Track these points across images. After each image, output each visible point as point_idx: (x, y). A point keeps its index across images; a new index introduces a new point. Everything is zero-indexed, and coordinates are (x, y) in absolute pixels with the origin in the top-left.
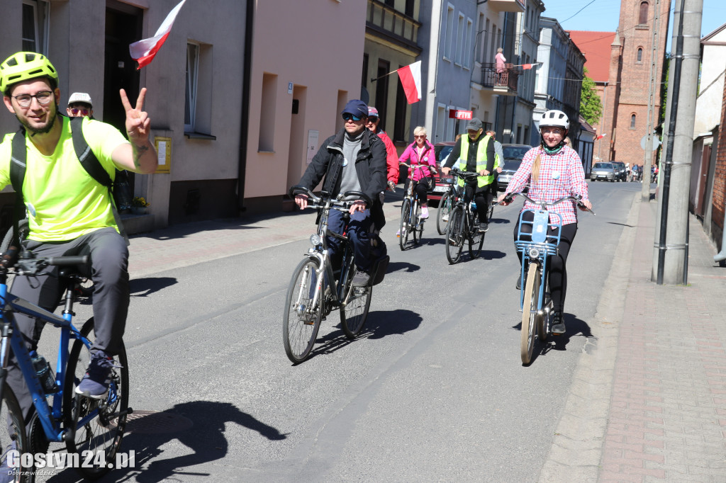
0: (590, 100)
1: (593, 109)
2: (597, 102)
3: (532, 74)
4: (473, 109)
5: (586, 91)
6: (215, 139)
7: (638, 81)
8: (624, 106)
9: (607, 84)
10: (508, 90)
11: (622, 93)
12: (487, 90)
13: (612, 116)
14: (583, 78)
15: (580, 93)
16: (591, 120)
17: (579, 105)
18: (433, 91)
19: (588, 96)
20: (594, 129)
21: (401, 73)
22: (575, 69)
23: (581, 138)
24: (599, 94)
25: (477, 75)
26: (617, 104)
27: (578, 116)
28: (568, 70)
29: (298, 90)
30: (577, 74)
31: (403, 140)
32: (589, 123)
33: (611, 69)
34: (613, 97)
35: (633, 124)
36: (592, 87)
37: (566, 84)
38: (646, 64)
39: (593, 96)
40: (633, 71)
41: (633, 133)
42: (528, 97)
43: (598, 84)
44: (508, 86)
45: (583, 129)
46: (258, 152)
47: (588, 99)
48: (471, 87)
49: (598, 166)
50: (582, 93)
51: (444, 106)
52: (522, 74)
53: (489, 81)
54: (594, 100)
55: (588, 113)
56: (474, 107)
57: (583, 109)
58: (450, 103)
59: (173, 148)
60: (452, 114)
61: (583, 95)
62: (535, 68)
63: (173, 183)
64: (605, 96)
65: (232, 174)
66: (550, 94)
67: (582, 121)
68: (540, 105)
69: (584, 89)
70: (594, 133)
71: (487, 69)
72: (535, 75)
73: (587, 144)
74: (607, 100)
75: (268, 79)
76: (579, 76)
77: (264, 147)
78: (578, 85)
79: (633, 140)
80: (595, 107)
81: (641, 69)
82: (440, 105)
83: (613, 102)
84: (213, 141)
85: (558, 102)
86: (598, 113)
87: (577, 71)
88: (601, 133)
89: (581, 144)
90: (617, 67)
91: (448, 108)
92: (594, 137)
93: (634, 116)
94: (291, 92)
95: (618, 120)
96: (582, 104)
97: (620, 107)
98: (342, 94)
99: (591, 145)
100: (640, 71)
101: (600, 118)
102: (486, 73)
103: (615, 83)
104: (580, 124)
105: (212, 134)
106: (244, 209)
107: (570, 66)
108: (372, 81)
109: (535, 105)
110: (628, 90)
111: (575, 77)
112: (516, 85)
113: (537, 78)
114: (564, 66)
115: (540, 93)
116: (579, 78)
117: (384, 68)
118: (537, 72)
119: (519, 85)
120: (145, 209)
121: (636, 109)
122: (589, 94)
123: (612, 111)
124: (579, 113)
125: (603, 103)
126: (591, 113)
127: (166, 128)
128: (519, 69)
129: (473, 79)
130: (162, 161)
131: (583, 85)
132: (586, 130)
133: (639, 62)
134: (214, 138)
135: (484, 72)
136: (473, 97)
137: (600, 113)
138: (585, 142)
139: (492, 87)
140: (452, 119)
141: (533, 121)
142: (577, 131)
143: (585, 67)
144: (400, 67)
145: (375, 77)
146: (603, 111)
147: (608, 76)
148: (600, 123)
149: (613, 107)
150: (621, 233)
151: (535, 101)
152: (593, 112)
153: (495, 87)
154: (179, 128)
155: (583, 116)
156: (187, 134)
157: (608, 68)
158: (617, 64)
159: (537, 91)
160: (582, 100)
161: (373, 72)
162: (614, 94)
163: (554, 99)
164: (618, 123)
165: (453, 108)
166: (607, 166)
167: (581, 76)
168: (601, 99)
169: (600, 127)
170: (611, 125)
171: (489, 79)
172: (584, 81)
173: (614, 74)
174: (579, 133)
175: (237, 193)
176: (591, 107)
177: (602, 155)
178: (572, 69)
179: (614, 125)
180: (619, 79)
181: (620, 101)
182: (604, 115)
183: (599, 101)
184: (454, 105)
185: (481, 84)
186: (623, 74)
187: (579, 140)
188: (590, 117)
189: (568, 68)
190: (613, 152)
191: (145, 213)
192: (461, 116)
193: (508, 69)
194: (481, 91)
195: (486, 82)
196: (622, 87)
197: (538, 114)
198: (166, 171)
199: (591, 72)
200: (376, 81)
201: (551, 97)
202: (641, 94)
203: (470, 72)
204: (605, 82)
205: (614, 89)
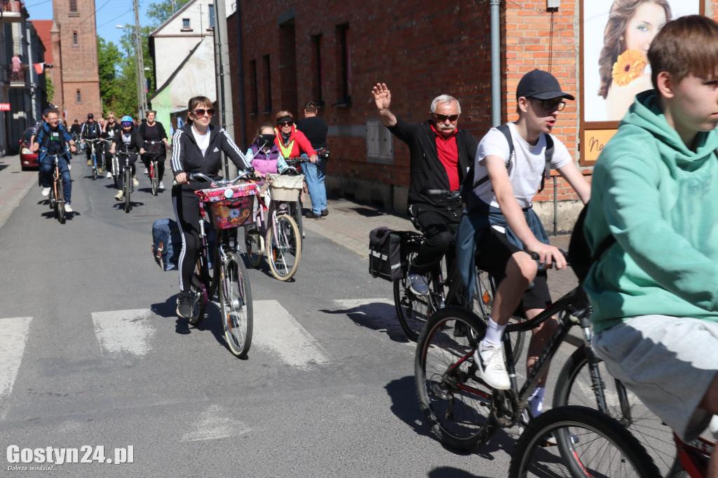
7: (78, 61)
8: (69, 84)
9: (52, 66)
11: (64, 72)
13: (61, 94)
33: (53, 53)
34: (59, 78)
35: (79, 99)
38: (82, 47)
40: (71, 53)
41: (80, 107)
74: (54, 80)
79: (81, 113)
81: (78, 51)
83: (60, 81)
90: (57, 51)
93: (78, 92)
95: (65, 96)
97: (65, 85)
100: (78, 53)
103: (58, 65)
110: (70, 70)
121: (79, 86)
123: (60, 89)
133: (76, 45)
137: (53, 92)
147: (51, 59)
149: (60, 86)
157: (50, 52)
158: (58, 48)
162: (59, 74)
164: (65, 99)
170: (61, 102)
173: (56, 57)
179: (63, 103)
180: (61, 61)
181: (64, 80)
186: (64, 57)
196: (63, 67)
202: (82, 72)
204: (50, 65)
205: (59, 70)
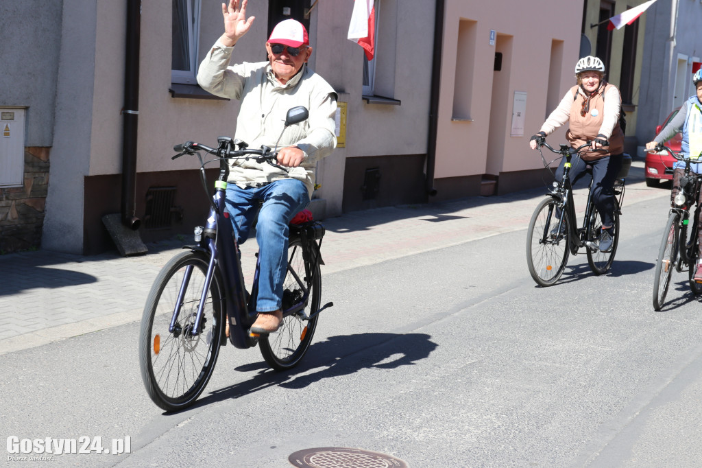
6: (400, 105)
29: (502, 40)
31: (631, 103)
46: (452, 120)
51: (685, 57)
58: (694, 54)
59: (348, 115)
63: (347, 159)
65: (420, 149)
75: (465, 26)
77: (459, 114)
82: (681, 56)
84: (397, 107)
91: (691, 61)
94: (493, 43)
98: (556, 44)
105: (396, 98)
106: (434, 193)
108: (593, 26)
117: (607, 11)
127: (341, 91)
134: (399, 102)
145: (596, 21)
154: (356, 90)
156: (366, 98)
161: (593, 16)
165: (697, 60)
175: (425, 172)
184: (698, 57)
191: (315, 197)
200: (597, 27)
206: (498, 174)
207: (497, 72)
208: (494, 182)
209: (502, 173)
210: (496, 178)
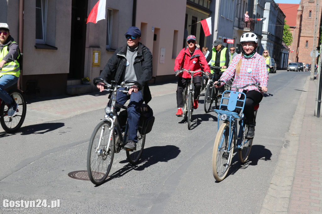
0: (287, 35)
1: (288, 39)
2: (290, 35)
3: (261, 23)
4: (234, 39)
5: (286, 31)
7: (309, 26)
8: (303, 37)
9: (295, 28)
10: (250, 30)
11: (302, 31)
12: (241, 30)
13: (297, 42)
14: (284, 25)
15: (283, 32)
16: (287, 44)
17: (282, 37)
18: (216, 31)
19: (286, 33)
20: (289, 48)
21: (202, 22)
22: (281, 20)
23: (283, 52)
24: (291, 32)
25: (236, 23)
26: (299, 36)
27: (282, 42)
28: (278, 21)
29: (156, 30)
30: (281, 23)
32: (286, 45)
33: (297, 21)
34: (298, 33)
35: (307, 45)
36: (288, 29)
37: (276, 27)
38: (313, 18)
39: (289, 33)
40: (307, 21)
41: (307, 49)
42: (259, 33)
43: (291, 27)
44: (250, 28)
45: (283, 48)
47: (286, 34)
48: (233, 29)
49: (290, 64)
50: (284, 31)
51: (221, 37)
52: (256, 23)
53: (242, 26)
54: (289, 34)
55: (286, 40)
56: (235, 37)
57: (284, 38)
58: (224, 36)
59: (101, 56)
60: (225, 41)
61: (284, 32)
62: (263, 20)
64: (294, 33)
66: (269, 32)
67: (284, 44)
68: (265, 37)
69: (284, 30)
70: (289, 50)
71: (241, 21)
72: (262, 23)
73: (285, 55)
74: (295, 34)
75: (143, 25)
76: (282, 24)
78: (282, 28)
79: (307, 52)
80: (289, 38)
81: (311, 20)
82: (219, 37)
83: (298, 35)
85: (273, 35)
86: (291, 40)
87: (281, 21)
88: (292, 50)
89: (283, 55)
90: (299, 20)
91: (223, 38)
92: (289, 51)
93: (307, 42)
94: (153, 31)
95: (300, 44)
96: (284, 37)
97: (301, 38)
98: (176, 32)
99: (287, 55)
100: (310, 22)
101: (292, 43)
102: (240, 22)
103: (299, 27)
104: (283, 45)
107: (278, 19)
108: (189, 26)
109: (262, 37)
110: (304, 30)
111: (281, 24)
112: (254, 28)
113: (263, 25)
114: (275, 19)
115: (265, 31)
116: (282, 25)
117: (194, 20)
118: (263, 22)
119: (255, 28)
120: (89, 83)
121: (308, 39)
122: (287, 32)
123: (297, 39)
124: (282, 41)
125: (293, 36)
126: (287, 40)
127: (98, 47)
128: (255, 21)
129: (234, 25)
130: (96, 61)
131: (284, 28)
132: (285, 48)
133: (310, 18)
135: (239, 22)
136: (234, 33)
137: (292, 40)
138: (285, 54)
139: (243, 29)
140: (225, 43)
141: (261, 44)
142: (281, 49)
143: (285, 20)
144: (202, 20)
145: (191, 25)
146: (293, 40)
147: (295, 24)
148: (291, 45)
150: (301, 94)
151: (262, 35)
152: (289, 40)
153: (244, 29)
154: (104, 47)
155: (284, 42)
156: (107, 50)
157: (296, 20)
158: (300, 18)
159: (263, 31)
160: (284, 35)
161: (190, 22)
162: (298, 32)
163: (271, 34)
164: (300, 45)
165: (225, 38)
166: (294, 64)
167: (283, 24)
168: (292, 34)
169: (292, 47)
170: (297, 46)
171: (242, 25)
172: (284, 26)
173: (298, 23)
174: (282, 50)
176: (288, 38)
177: (293, 59)
178: (279, 21)
179: (298, 46)
180: (301, 25)
181: (301, 36)
182: (293, 41)
183: (291, 35)
184: (226, 37)
185: (238, 27)
186: (302, 23)
187: (282, 53)
188: (287, 42)
189: (277, 20)
190: (297, 58)
191: (89, 84)
192: (229, 42)
193: (250, 21)
194: (238, 31)
195: (240, 27)
196: (302, 28)
197: (264, 41)
198: (98, 66)
199: (287, 22)
200: (191, 26)
201: (270, 33)
202: (310, 32)
203: (233, 23)
204: (294, 27)
205: (298, 30)
206: (155, 76)
207: (155, 41)
208: (154, 79)
209: (156, 76)
210: (154, 78)
